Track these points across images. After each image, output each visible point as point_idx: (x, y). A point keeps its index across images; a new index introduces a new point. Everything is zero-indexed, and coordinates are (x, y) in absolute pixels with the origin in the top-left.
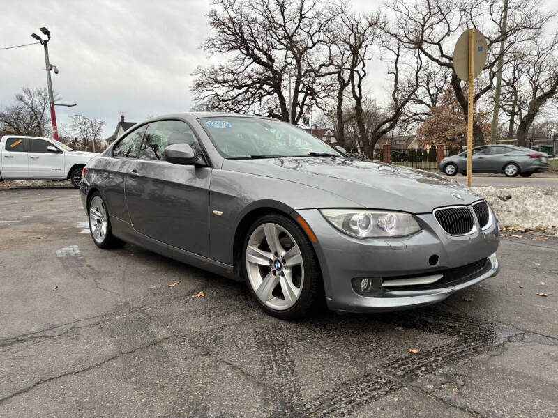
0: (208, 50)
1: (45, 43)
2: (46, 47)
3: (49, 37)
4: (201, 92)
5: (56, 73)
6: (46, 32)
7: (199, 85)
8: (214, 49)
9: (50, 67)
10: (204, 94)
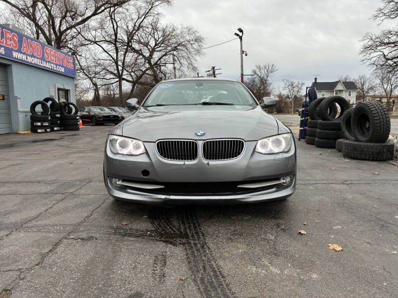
0: (378, 18)
1: (241, 38)
2: (241, 40)
3: (243, 34)
4: (370, 54)
5: (246, 55)
6: (241, 30)
7: (367, 48)
8: (384, 17)
9: (243, 52)
10: (373, 55)
